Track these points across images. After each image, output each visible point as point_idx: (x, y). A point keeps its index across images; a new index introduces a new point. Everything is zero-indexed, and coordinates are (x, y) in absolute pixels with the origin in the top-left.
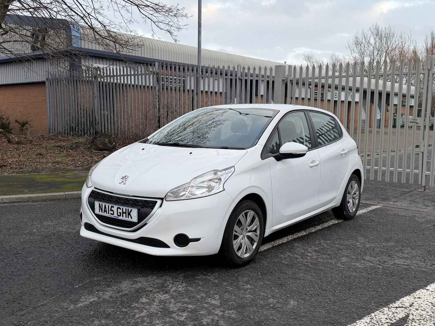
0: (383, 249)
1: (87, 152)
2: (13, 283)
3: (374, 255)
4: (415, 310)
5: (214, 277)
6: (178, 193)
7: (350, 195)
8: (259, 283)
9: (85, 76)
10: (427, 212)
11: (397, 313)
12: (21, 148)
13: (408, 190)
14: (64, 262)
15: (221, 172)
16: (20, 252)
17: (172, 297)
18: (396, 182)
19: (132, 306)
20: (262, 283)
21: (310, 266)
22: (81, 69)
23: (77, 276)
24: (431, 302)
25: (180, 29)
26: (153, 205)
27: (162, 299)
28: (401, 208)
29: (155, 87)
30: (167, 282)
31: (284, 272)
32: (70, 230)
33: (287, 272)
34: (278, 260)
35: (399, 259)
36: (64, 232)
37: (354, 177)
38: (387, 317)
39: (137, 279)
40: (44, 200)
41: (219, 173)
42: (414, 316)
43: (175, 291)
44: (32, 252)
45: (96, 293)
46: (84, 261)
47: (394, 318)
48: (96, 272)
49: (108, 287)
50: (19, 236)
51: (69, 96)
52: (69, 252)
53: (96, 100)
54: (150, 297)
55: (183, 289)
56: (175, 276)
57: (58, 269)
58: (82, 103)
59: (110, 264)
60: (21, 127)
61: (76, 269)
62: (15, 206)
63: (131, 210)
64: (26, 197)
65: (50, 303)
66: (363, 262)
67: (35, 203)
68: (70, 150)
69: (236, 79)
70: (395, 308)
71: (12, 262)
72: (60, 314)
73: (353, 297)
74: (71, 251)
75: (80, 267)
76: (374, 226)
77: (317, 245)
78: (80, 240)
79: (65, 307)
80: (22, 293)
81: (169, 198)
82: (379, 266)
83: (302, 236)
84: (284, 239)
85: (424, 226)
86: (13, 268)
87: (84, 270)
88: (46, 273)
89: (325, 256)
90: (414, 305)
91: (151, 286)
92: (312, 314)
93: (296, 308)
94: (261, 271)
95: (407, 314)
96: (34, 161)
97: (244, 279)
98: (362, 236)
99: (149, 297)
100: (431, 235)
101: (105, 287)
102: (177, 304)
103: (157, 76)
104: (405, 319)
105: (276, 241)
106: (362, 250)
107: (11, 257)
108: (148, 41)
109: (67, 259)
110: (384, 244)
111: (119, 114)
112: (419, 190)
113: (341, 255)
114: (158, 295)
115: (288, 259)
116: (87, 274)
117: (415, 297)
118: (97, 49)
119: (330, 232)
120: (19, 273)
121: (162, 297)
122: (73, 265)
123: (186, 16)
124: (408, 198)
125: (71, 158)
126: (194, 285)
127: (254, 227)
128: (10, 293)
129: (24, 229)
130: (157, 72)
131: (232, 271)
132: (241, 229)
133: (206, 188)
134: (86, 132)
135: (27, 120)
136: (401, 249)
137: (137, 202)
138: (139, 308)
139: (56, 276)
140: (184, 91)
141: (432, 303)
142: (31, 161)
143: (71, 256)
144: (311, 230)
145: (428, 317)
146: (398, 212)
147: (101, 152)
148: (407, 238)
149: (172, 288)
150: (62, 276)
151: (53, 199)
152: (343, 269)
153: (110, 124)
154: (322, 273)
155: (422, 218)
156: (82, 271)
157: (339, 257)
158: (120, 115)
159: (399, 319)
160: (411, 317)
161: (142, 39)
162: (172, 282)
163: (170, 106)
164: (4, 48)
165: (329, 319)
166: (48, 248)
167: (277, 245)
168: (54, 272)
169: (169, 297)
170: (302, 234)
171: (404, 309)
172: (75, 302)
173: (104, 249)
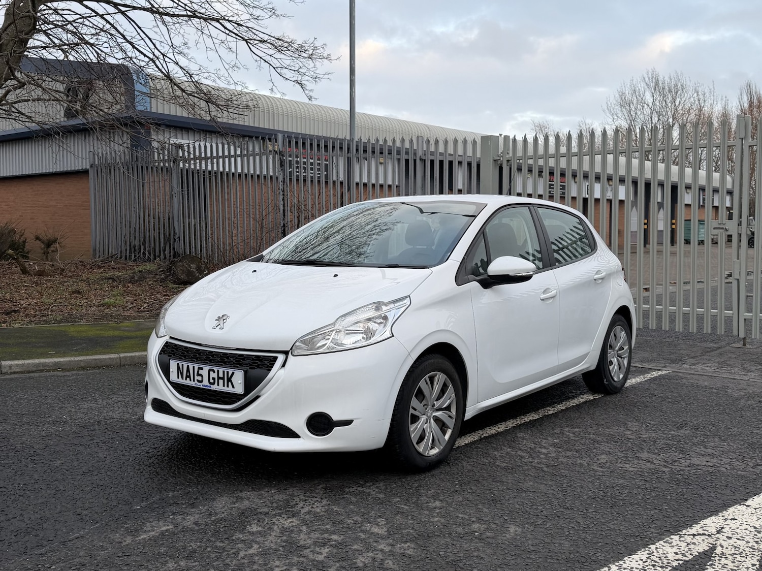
0: (671, 440)
1: (159, 287)
2: (27, 503)
3: (656, 451)
4: (726, 539)
5: (377, 488)
6: (314, 343)
7: (614, 350)
8: (456, 497)
9: (156, 159)
10: (748, 380)
11: (694, 543)
12: (44, 282)
13: (715, 346)
14: (115, 468)
15: (386, 305)
16: (39, 452)
17: (304, 522)
18: (695, 331)
19: (234, 538)
20: (461, 499)
21: (545, 469)
22: (150, 147)
23: (139, 490)
24: (753, 526)
25: (317, 79)
26: (270, 364)
27: (285, 526)
28: (703, 375)
29: (277, 178)
30: (295, 498)
31: (499, 479)
32: (128, 416)
33: (504, 479)
34: (489, 460)
35: (699, 456)
36: (116, 420)
37: (620, 320)
38: (677, 551)
39: (243, 495)
40: (82, 367)
41: (384, 308)
42: (724, 548)
43: (309, 513)
44: (61, 453)
45: (171, 517)
46: (150, 466)
47: (689, 552)
48: (170, 483)
49: (192, 508)
50: (39, 426)
51: (130, 194)
52: (124, 452)
53: (175, 199)
54: (265, 523)
55: (323, 510)
56: (309, 488)
57: (106, 479)
58: (152, 205)
59: (196, 470)
60: (45, 248)
61: (137, 479)
62: (33, 378)
63: (233, 373)
64: (51, 362)
65: (90, 534)
66: (636, 462)
67: (67, 373)
68: (129, 285)
69: (415, 161)
70: (692, 537)
71: (25, 468)
72: (107, 553)
73: (618, 518)
74: (129, 450)
75: (144, 476)
76: (656, 404)
77: (556, 435)
78: (145, 431)
79: (117, 540)
80: (42, 518)
81: (299, 351)
82: (664, 469)
83: (531, 421)
84: (500, 426)
85: (742, 402)
86: (27, 478)
87: (150, 480)
88: (84, 486)
89: (571, 453)
90: (724, 530)
91: (266, 505)
92: (547, 547)
93: (519, 537)
94: (460, 479)
95: (711, 546)
96: (66, 304)
97: (429, 492)
98: (635, 421)
99: (263, 522)
100: (755, 417)
101: (186, 507)
102: (312, 534)
103: (281, 157)
104: (709, 553)
105: (486, 429)
106: (636, 443)
107: (24, 460)
108: (266, 100)
109: (122, 463)
110: (673, 433)
111: (215, 222)
112: (734, 345)
113: (598, 451)
114: (279, 520)
115: (507, 459)
116: (155, 486)
117: (726, 517)
118: (178, 115)
119: (579, 414)
120: (36, 486)
121: (285, 523)
122: (131, 473)
123: (328, 58)
124: (715, 358)
125: (131, 297)
126: (342, 502)
127: (446, 401)
128: (21, 518)
129: (47, 415)
130: (281, 150)
131: (408, 479)
132: (424, 405)
133: (362, 333)
134: (157, 254)
135: (56, 236)
136: (703, 441)
137: (243, 359)
138: (246, 541)
139: (102, 491)
140: (327, 182)
141: (755, 528)
142: (61, 303)
143: (128, 457)
144: (546, 411)
145: (748, 549)
146: (698, 380)
147: (183, 286)
148: (713, 423)
149: (302, 508)
150: (111, 491)
151: (98, 366)
152: (601, 474)
153: (199, 240)
154: (565, 481)
155: (740, 390)
156: (147, 482)
157: (594, 454)
158: (217, 225)
159: (697, 554)
160: (719, 550)
161: (254, 97)
162: (304, 498)
163: (303, 206)
164: (20, 112)
165: (577, 555)
166: (89, 445)
167: (487, 435)
168: (98, 485)
169: (298, 523)
170: (531, 418)
171: (707, 537)
172: (135, 532)
173: (186, 445)
